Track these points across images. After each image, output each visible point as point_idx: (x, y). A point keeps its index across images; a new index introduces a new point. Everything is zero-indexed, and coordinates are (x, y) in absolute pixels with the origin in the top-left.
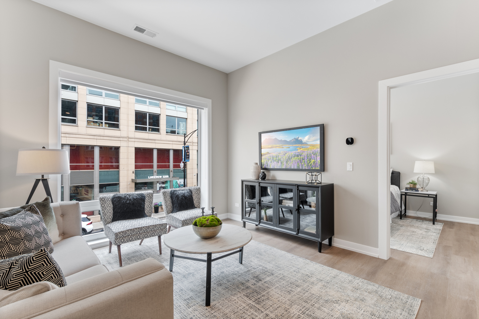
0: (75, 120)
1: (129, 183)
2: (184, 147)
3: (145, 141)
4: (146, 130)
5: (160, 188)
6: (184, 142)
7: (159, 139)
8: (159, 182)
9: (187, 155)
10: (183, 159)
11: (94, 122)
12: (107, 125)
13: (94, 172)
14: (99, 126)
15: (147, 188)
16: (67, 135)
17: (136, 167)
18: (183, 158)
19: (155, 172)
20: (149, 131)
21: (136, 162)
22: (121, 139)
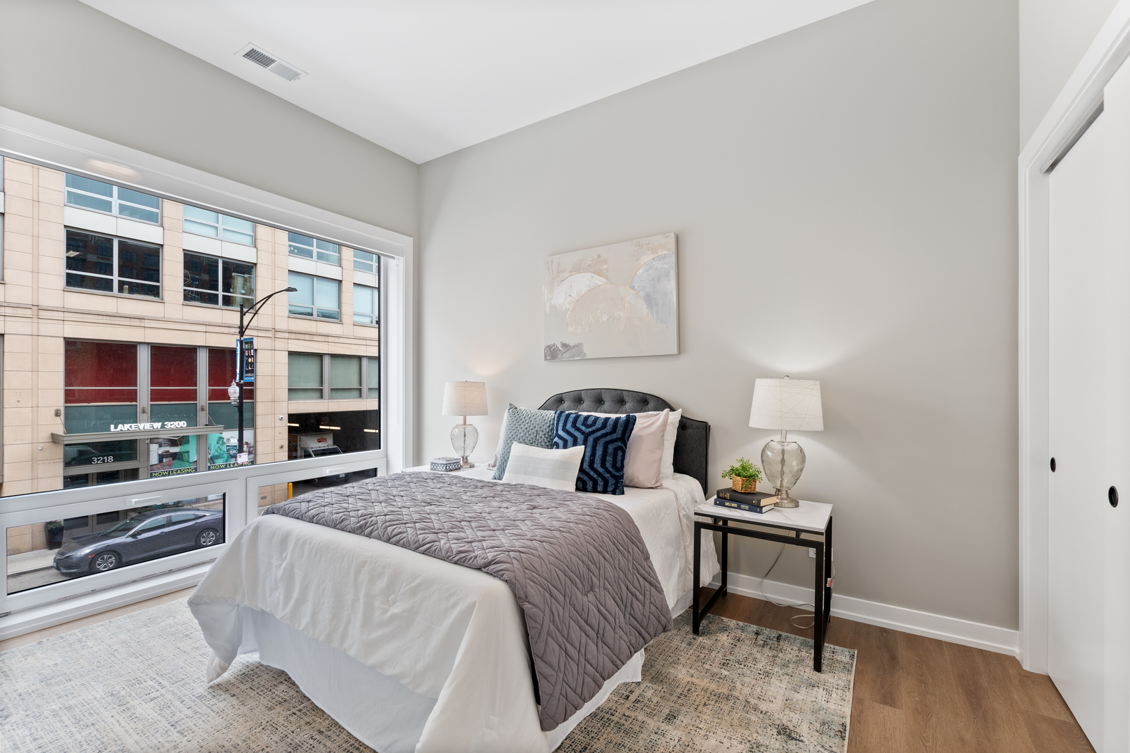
1: (41, 445)
2: (241, 342)
3: (105, 320)
5: (161, 457)
6: (241, 327)
7: (160, 315)
8: (156, 440)
9: (248, 363)
10: (238, 376)
15: (111, 458)
17: (69, 396)
18: (238, 371)
19: (144, 412)
20: (121, 290)
21: (68, 383)
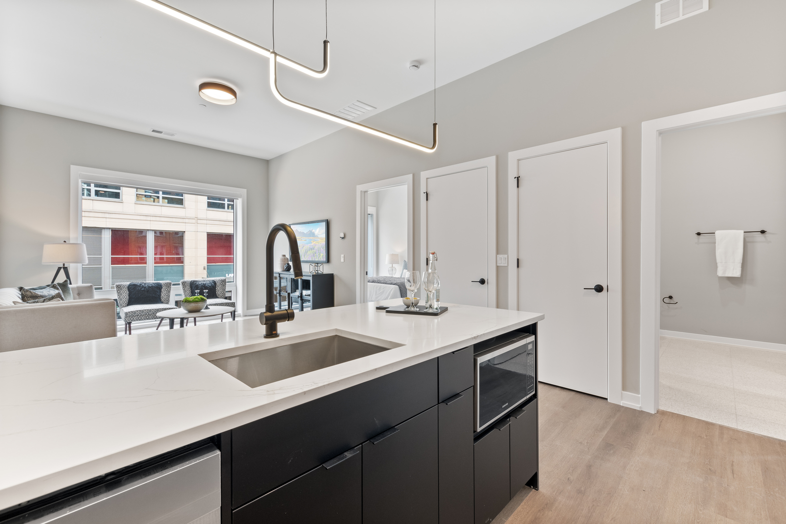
0: (119, 193)
4: (224, 208)
11: (146, 196)
12: (166, 201)
13: (147, 268)
14: (154, 202)
16: (107, 216)
17: (209, 260)
20: (228, 208)
22: (187, 221)
